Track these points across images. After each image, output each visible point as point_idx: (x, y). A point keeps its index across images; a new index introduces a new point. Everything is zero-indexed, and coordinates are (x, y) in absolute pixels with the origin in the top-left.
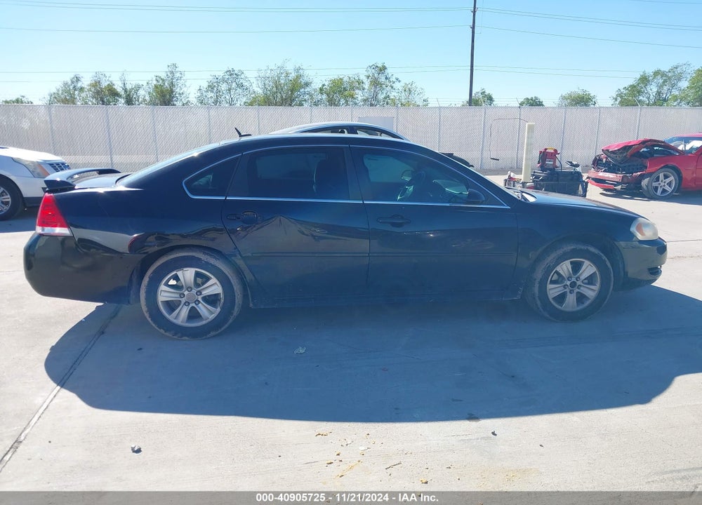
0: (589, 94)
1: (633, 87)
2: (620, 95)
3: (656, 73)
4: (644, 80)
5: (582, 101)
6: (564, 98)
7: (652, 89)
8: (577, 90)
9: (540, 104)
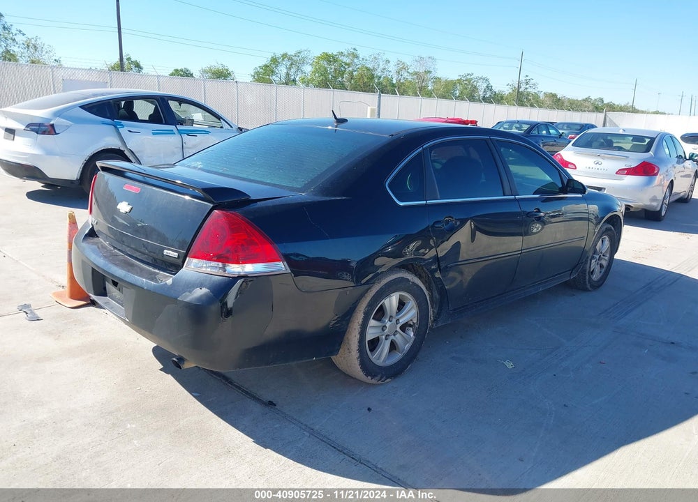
0: (227, 70)
1: (266, 66)
2: (258, 73)
3: (284, 56)
4: (275, 60)
5: (221, 75)
6: (205, 71)
7: (282, 70)
8: (216, 65)
9: (191, 75)
